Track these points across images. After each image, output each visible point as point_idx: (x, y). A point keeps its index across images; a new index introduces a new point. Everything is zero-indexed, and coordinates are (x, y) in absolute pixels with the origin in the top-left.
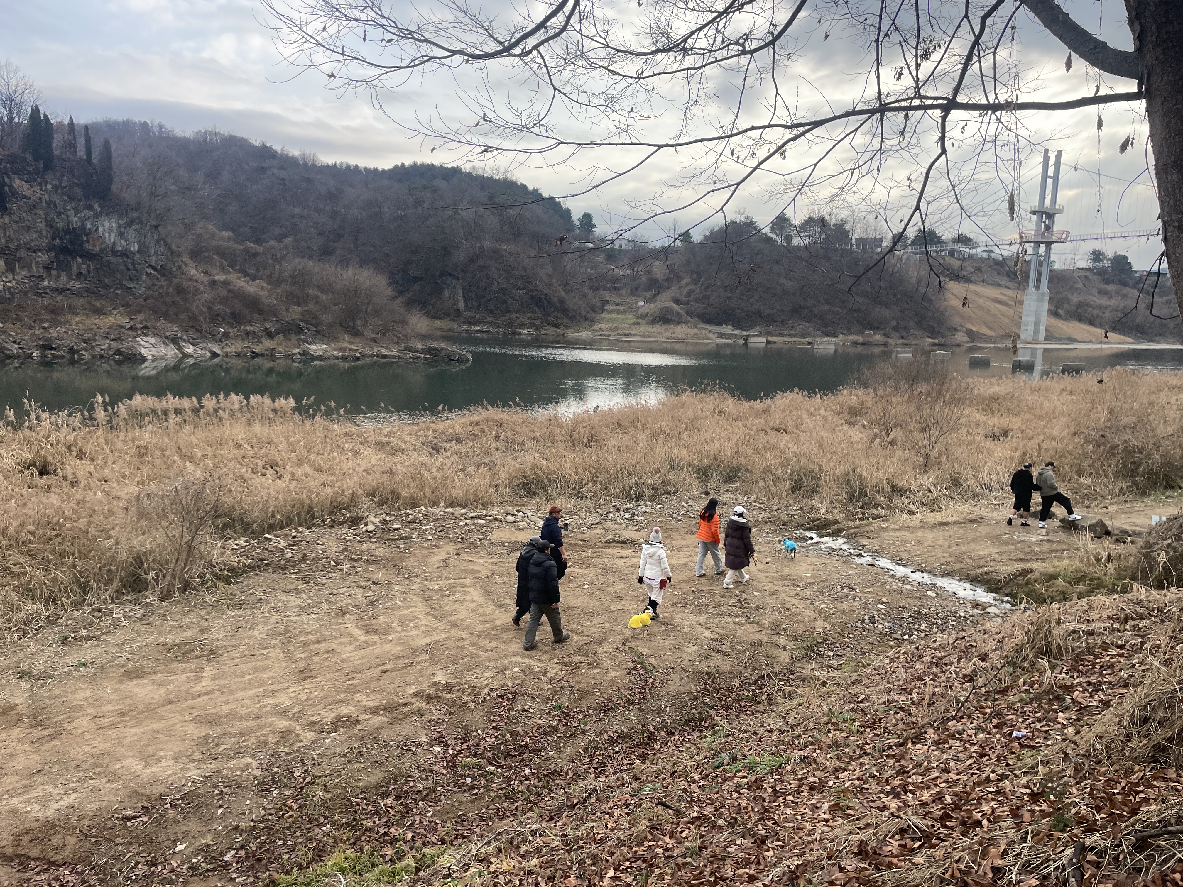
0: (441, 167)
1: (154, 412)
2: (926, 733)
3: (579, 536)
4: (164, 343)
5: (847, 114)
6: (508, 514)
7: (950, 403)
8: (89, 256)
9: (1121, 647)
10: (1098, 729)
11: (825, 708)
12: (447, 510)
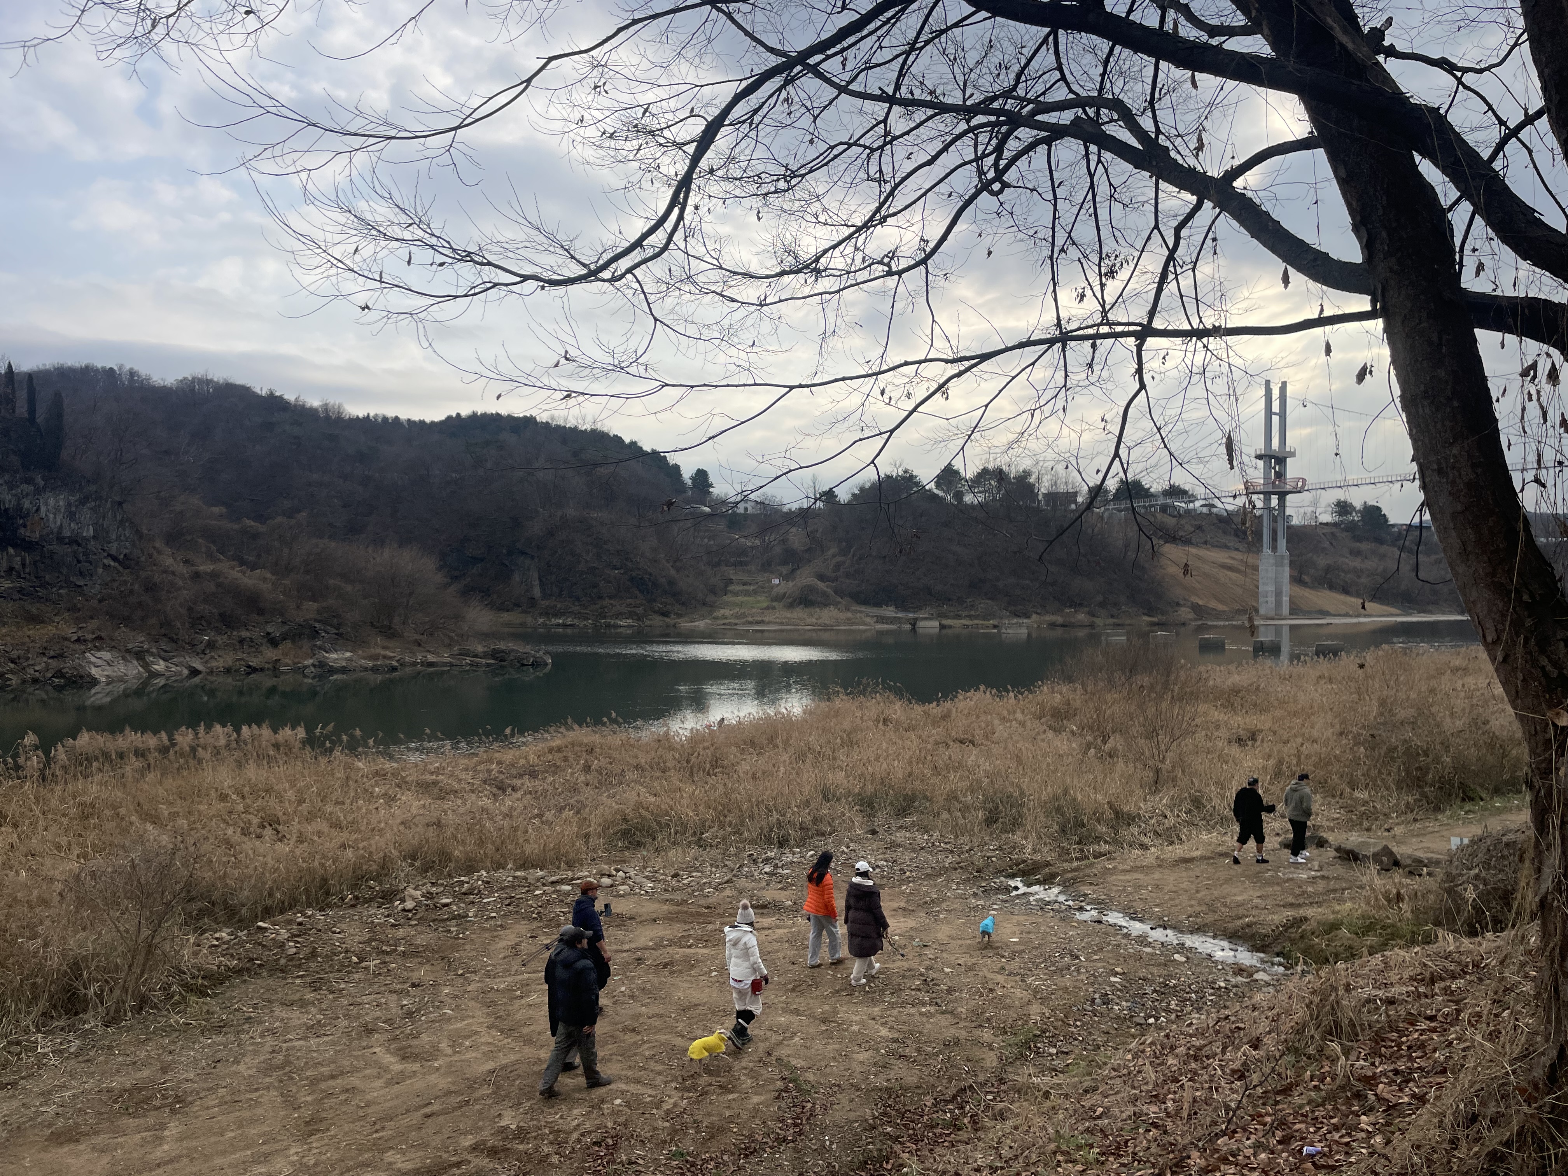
0: (510, 417)
1: (106, 755)
2: (1189, 1157)
3: (702, 902)
4: (124, 658)
5: (1021, 345)
6: (603, 875)
7: (1180, 700)
8: (27, 546)
9: (1432, 1018)
10: (1413, 1135)
11: (1051, 1131)
12: (518, 874)
